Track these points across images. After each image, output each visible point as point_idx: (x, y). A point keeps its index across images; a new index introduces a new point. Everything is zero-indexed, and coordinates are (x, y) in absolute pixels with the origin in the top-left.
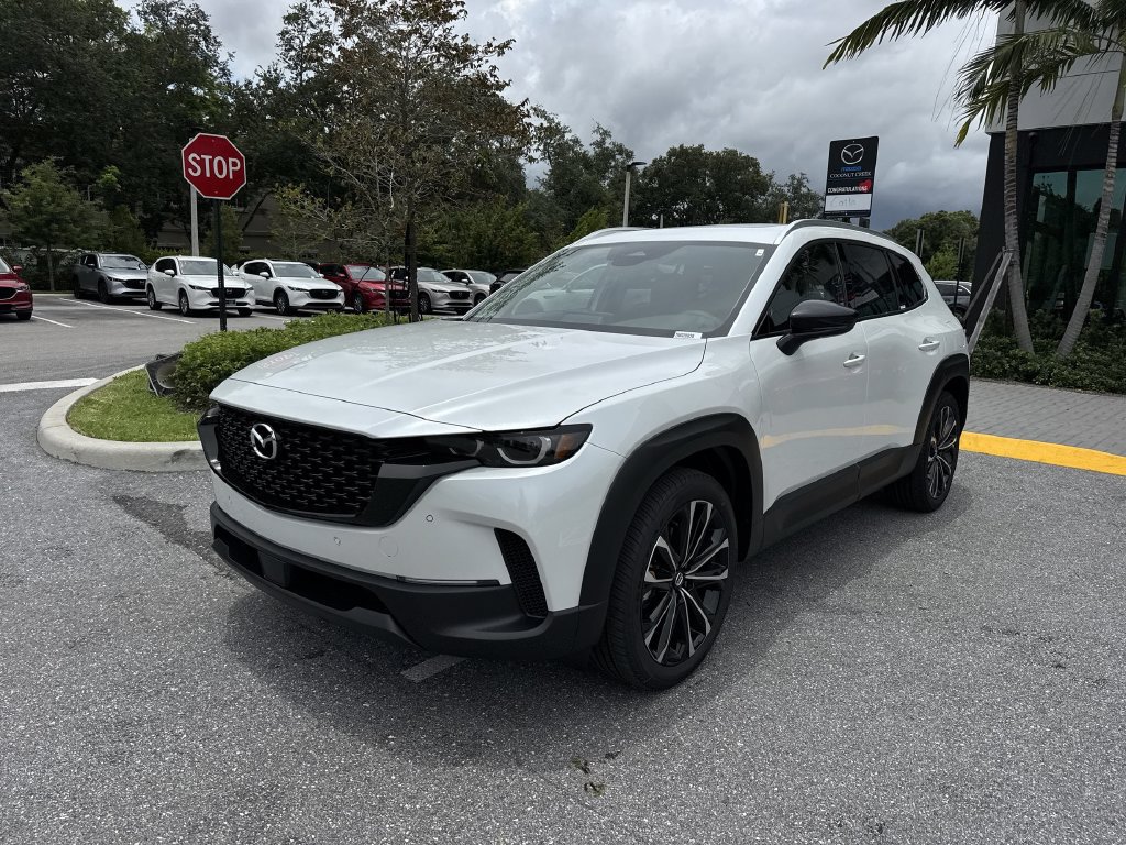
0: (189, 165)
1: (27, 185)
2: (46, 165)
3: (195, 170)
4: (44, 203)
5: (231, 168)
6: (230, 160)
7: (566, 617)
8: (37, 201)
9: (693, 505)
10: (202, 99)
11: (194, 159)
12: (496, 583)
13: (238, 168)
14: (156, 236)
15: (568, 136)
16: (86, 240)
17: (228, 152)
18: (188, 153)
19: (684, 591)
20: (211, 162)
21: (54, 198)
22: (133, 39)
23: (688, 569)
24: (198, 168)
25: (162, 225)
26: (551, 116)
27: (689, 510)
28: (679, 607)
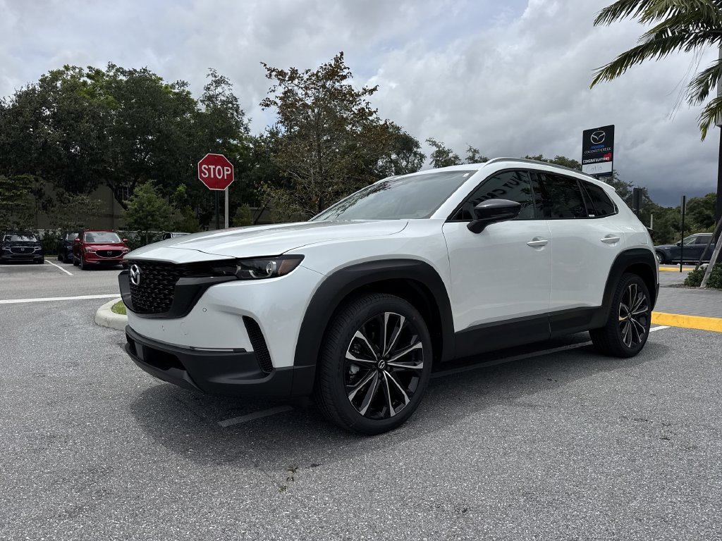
0: (202, 171)
1: (136, 196)
2: (148, 184)
3: (205, 174)
4: (144, 206)
5: (226, 173)
6: (225, 168)
7: (284, 372)
8: (141, 205)
9: (387, 315)
10: (236, 146)
11: (205, 168)
12: (243, 350)
13: (229, 172)
15: (451, 155)
16: (167, 226)
17: (224, 164)
19: (385, 372)
20: (214, 169)
22: (198, 115)
23: (390, 359)
24: (206, 172)
26: (439, 144)
27: (383, 317)
28: (380, 381)
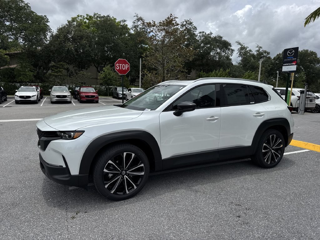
0: (116, 67)
1: (104, 71)
2: (108, 66)
3: (118, 68)
4: (107, 76)
5: (126, 67)
6: (126, 65)
8: (106, 75)
9: (125, 154)
11: (118, 65)
12: (62, 166)
13: (128, 67)
14: (134, 83)
15: (248, 49)
16: (116, 84)
17: (125, 63)
18: (116, 64)
19: (125, 176)
20: (122, 66)
21: (109, 74)
23: (128, 170)
25: (136, 80)
26: (242, 44)
27: (123, 155)
28: (122, 180)
